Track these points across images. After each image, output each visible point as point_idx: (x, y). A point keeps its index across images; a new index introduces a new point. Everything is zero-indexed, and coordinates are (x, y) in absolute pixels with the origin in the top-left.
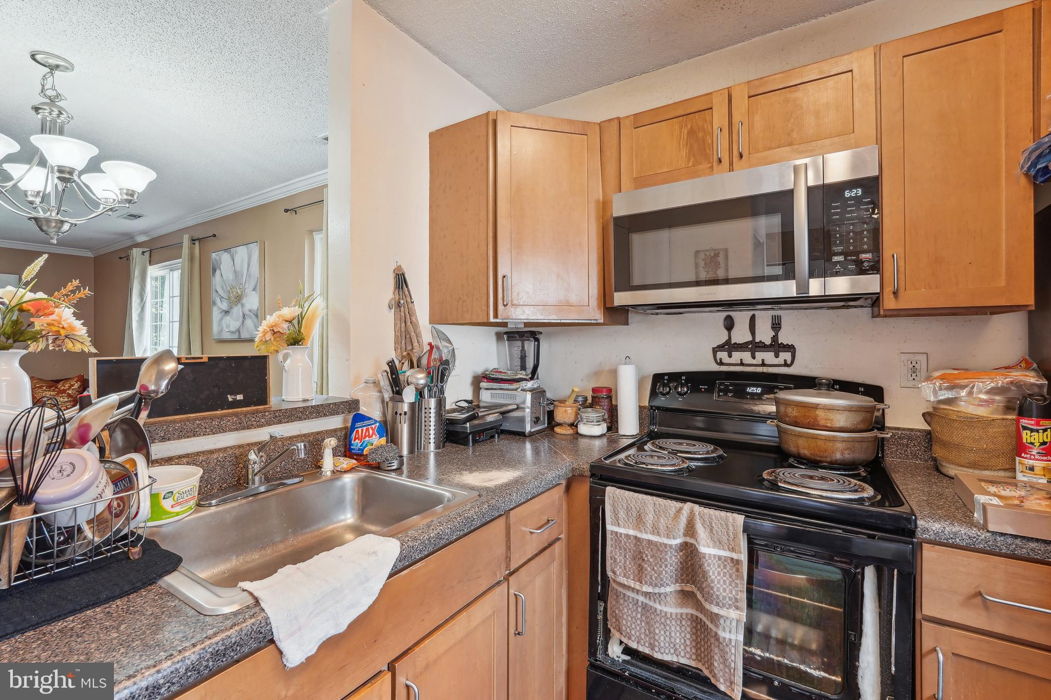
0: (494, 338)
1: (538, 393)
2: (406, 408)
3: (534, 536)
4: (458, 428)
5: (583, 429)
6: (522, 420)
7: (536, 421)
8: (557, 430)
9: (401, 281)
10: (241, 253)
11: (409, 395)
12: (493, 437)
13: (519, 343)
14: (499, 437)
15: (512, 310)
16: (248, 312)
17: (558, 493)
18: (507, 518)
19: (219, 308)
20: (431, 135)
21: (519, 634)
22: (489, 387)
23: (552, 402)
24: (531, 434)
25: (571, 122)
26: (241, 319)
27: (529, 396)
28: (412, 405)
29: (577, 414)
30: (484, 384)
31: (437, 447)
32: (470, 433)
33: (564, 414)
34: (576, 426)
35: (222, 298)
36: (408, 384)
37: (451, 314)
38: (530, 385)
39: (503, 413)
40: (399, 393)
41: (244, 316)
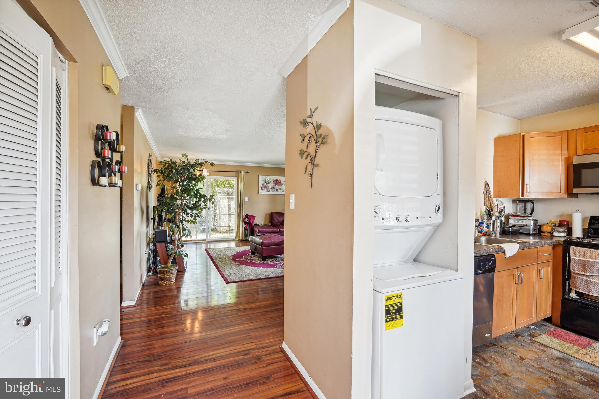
1: (535, 221)
2: (492, 222)
3: (545, 256)
4: (507, 229)
5: (555, 234)
6: (529, 230)
7: (534, 230)
8: (543, 234)
9: (487, 186)
11: (493, 218)
12: (517, 234)
13: (524, 204)
14: (519, 234)
15: (530, 194)
17: (551, 248)
18: (538, 249)
20: (495, 139)
21: (540, 279)
22: (514, 218)
23: (541, 226)
24: (532, 235)
25: (554, 133)
27: (532, 222)
28: (494, 221)
29: (552, 229)
30: (511, 217)
31: (500, 234)
32: (511, 231)
33: (548, 229)
34: (552, 233)
36: (493, 216)
37: (503, 195)
38: (531, 218)
39: (520, 227)
40: (491, 218)
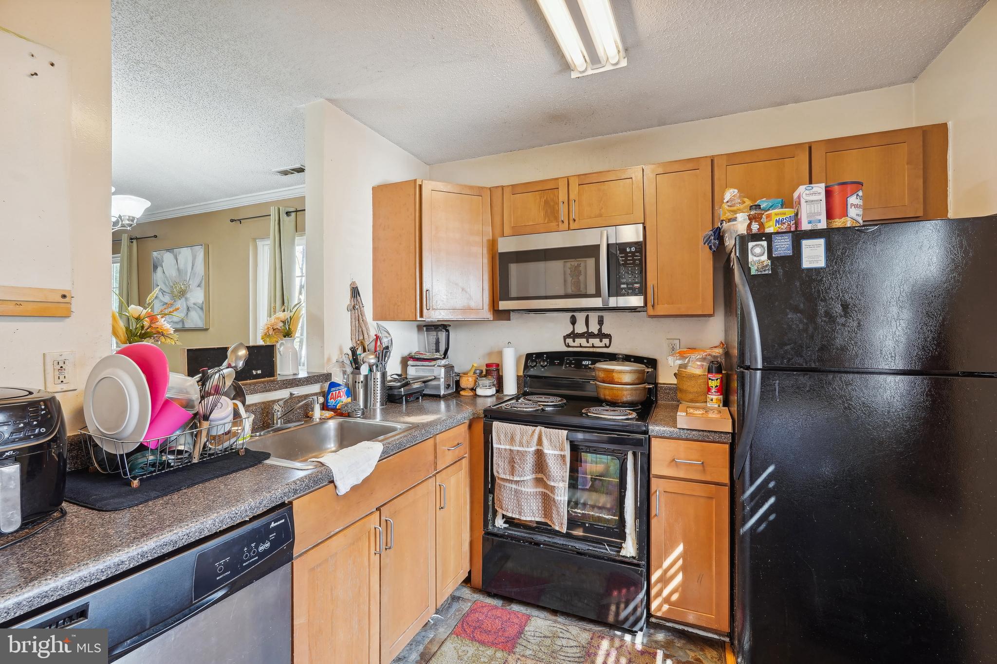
0: (416, 329)
1: (449, 368)
2: (362, 378)
3: (450, 452)
4: (396, 392)
5: (480, 392)
6: (438, 387)
7: (448, 386)
8: (462, 393)
9: (355, 292)
10: (185, 254)
11: (364, 370)
12: (418, 398)
13: (435, 333)
14: (422, 398)
15: (433, 312)
16: (192, 306)
17: (464, 428)
18: (435, 439)
19: (161, 301)
20: (374, 189)
21: (442, 508)
22: (415, 364)
23: (458, 375)
24: (445, 396)
25: (471, 188)
26: (185, 311)
27: (443, 370)
28: (366, 377)
29: (476, 382)
30: (410, 363)
31: (382, 405)
32: (404, 395)
33: (467, 382)
34: (475, 390)
35: (165, 292)
36: (364, 363)
37: (389, 315)
38: (443, 362)
39: (424, 382)
40: (358, 368)
41: (188, 309)
